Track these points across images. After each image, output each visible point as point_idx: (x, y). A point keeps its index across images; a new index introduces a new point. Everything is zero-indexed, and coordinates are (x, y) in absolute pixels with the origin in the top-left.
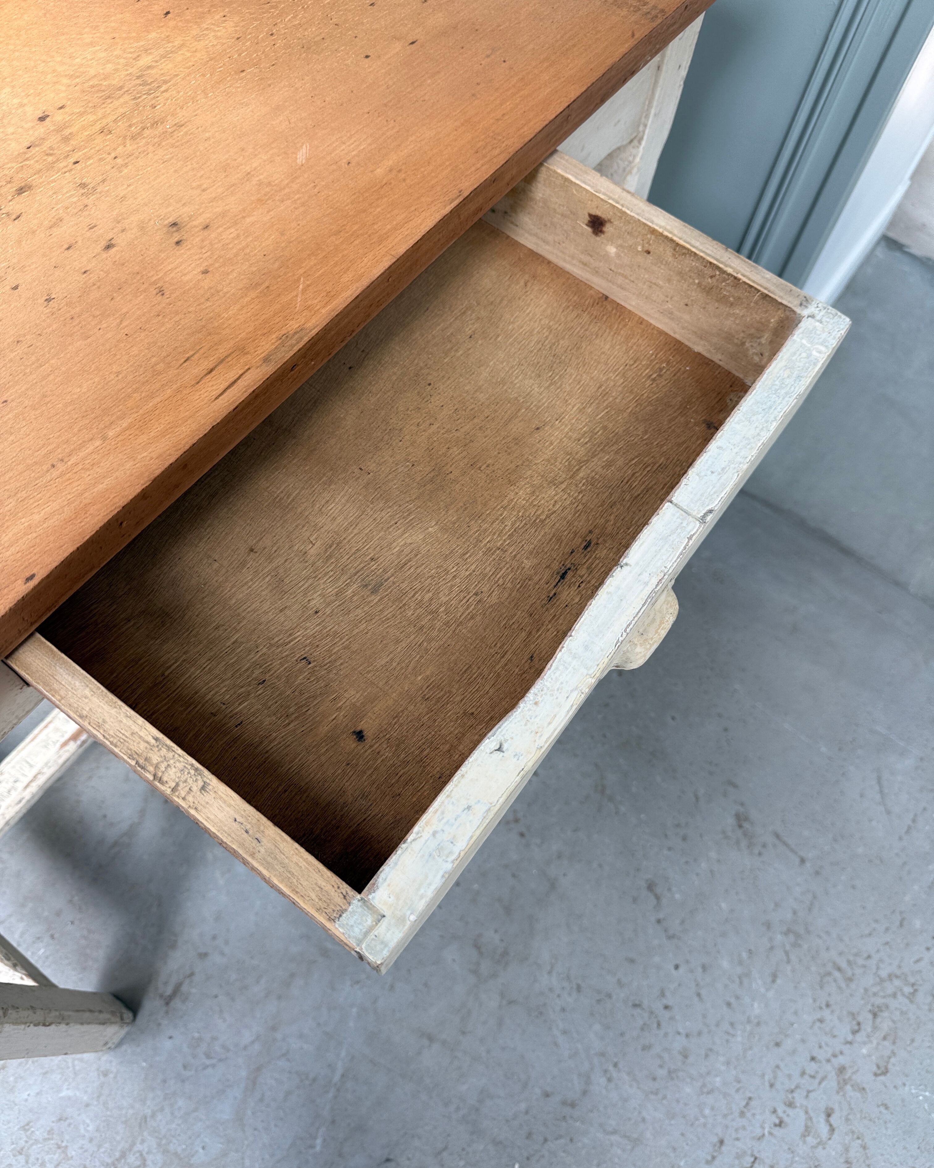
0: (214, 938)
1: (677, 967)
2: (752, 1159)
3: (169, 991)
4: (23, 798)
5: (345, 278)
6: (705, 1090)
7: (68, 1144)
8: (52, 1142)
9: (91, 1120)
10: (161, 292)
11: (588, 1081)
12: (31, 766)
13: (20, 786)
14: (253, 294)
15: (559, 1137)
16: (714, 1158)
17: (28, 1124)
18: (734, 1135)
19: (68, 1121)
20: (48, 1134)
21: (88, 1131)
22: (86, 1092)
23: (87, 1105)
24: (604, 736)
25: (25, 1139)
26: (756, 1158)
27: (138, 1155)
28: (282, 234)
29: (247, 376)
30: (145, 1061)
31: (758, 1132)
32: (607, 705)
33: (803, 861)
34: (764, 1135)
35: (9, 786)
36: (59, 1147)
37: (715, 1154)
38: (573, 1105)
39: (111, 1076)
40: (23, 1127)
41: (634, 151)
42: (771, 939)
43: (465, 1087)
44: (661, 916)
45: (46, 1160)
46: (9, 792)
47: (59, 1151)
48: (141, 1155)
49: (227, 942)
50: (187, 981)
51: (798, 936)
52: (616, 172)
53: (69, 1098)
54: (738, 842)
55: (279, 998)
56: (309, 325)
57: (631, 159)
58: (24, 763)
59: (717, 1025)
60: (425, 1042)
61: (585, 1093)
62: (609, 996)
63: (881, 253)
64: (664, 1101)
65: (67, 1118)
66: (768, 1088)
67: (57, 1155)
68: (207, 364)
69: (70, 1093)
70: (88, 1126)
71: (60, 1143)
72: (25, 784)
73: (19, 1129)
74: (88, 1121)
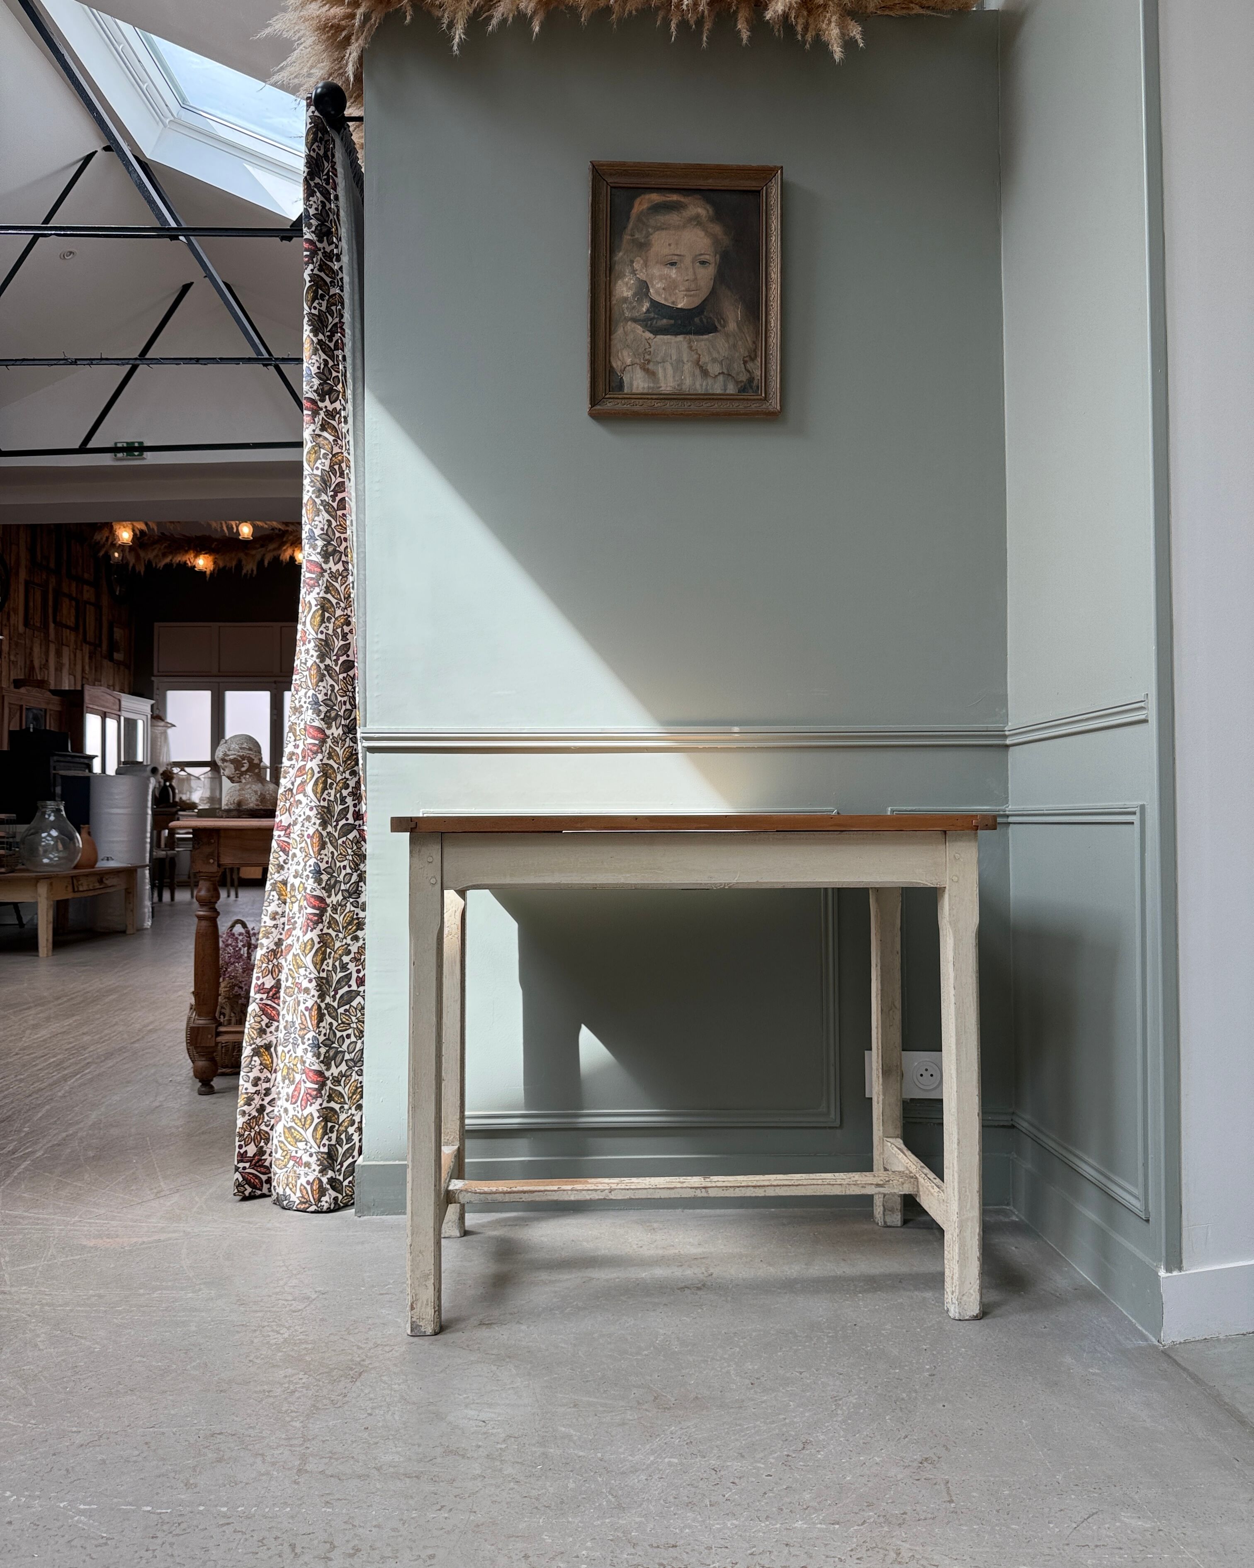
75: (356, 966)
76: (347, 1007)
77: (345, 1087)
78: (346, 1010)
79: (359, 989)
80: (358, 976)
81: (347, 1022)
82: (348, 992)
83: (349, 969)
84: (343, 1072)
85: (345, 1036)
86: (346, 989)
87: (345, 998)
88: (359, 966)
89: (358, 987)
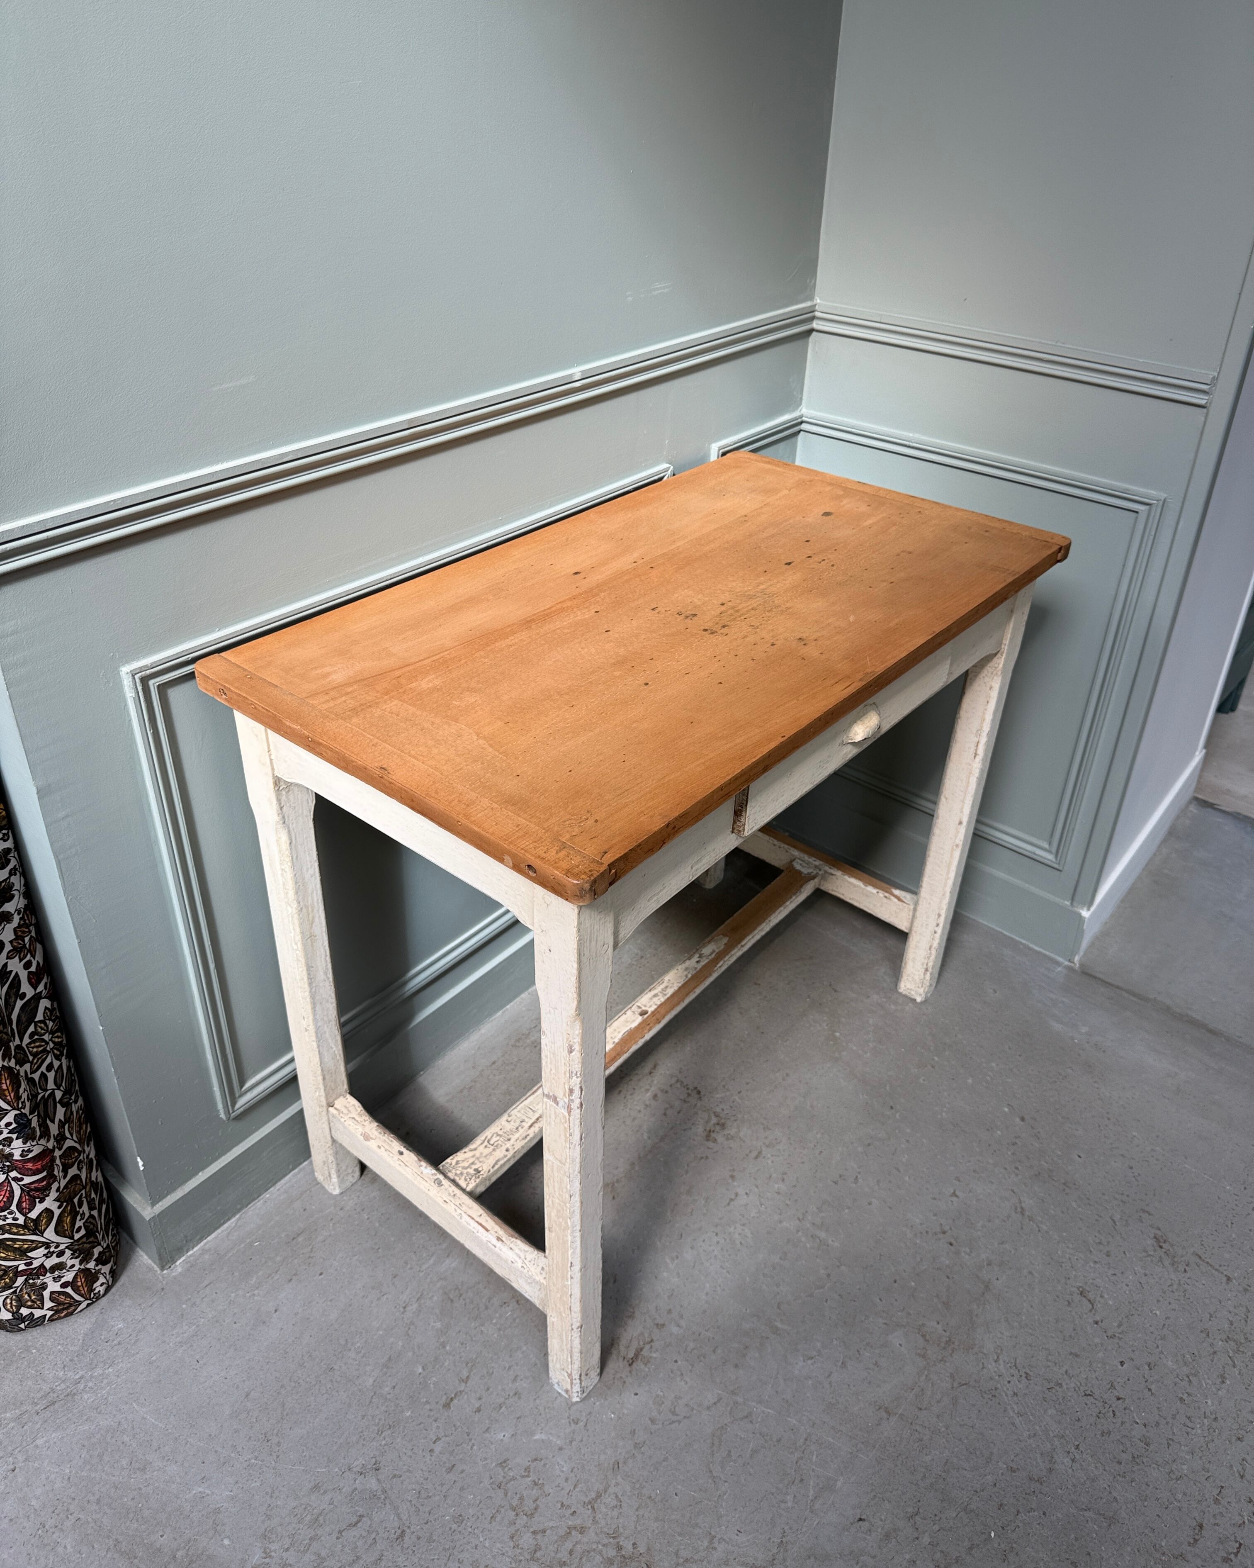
0: (669, 1312)
1: (1122, 1363)
2: (1238, 1545)
3: (631, 1355)
4: (528, 1135)
5: (888, 657)
6: (1173, 1477)
7: (545, 1482)
8: (530, 1479)
9: (566, 1462)
10: (803, 659)
11: (1052, 1460)
12: (534, 1111)
13: (526, 1125)
14: (846, 661)
15: (1032, 1510)
16: (1196, 1541)
17: (505, 1462)
18: (1212, 1521)
19: (542, 1462)
20: (525, 1472)
21: (563, 1471)
22: (559, 1436)
23: (561, 1449)
24: (1017, 1168)
25: (502, 1474)
26: (1240, 1544)
27: (613, 1496)
28: (853, 643)
29: (852, 686)
30: (613, 1413)
31: (1238, 1519)
32: (1014, 1144)
33: (1229, 1279)
34: (1244, 1522)
35: (517, 1124)
36: (536, 1484)
37: (1197, 1537)
38: (1040, 1481)
39: (581, 1424)
40: (501, 1464)
41: (998, 661)
42: (1212, 1345)
43: (929, 1458)
44: (1098, 1318)
45: (525, 1495)
46: (517, 1128)
47: (536, 1487)
48: (617, 1496)
49: (681, 1317)
50: (648, 1347)
51: (1238, 1344)
52: (986, 675)
53: (543, 1441)
54: (1161, 1260)
55: (736, 1366)
56: (877, 670)
57: (996, 666)
58: (528, 1109)
59: (1174, 1417)
60: (885, 1415)
61: (1051, 1470)
62: (1060, 1385)
63: (1193, 809)
64: (1133, 1484)
65: (541, 1459)
66: (1239, 1479)
67: (535, 1491)
68: (833, 681)
69: (543, 1437)
70: (563, 1467)
71: (537, 1480)
72: (529, 1124)
73: (496, 1465)
74: (562, 1463)
75: (21, 960)
76: (32, 1029)
77: (72, 1136)
78: (32, 1035)
79: (38, 991)
80: (29, 973)
81: (41, 1049)
82: (23, 1008)
83: (11, 972)
84: (63, 1120)
85: (45, 1071)
86: (19, 1003)
87: (24, 1019)
88: (25, 957)
89: (35, 989)
